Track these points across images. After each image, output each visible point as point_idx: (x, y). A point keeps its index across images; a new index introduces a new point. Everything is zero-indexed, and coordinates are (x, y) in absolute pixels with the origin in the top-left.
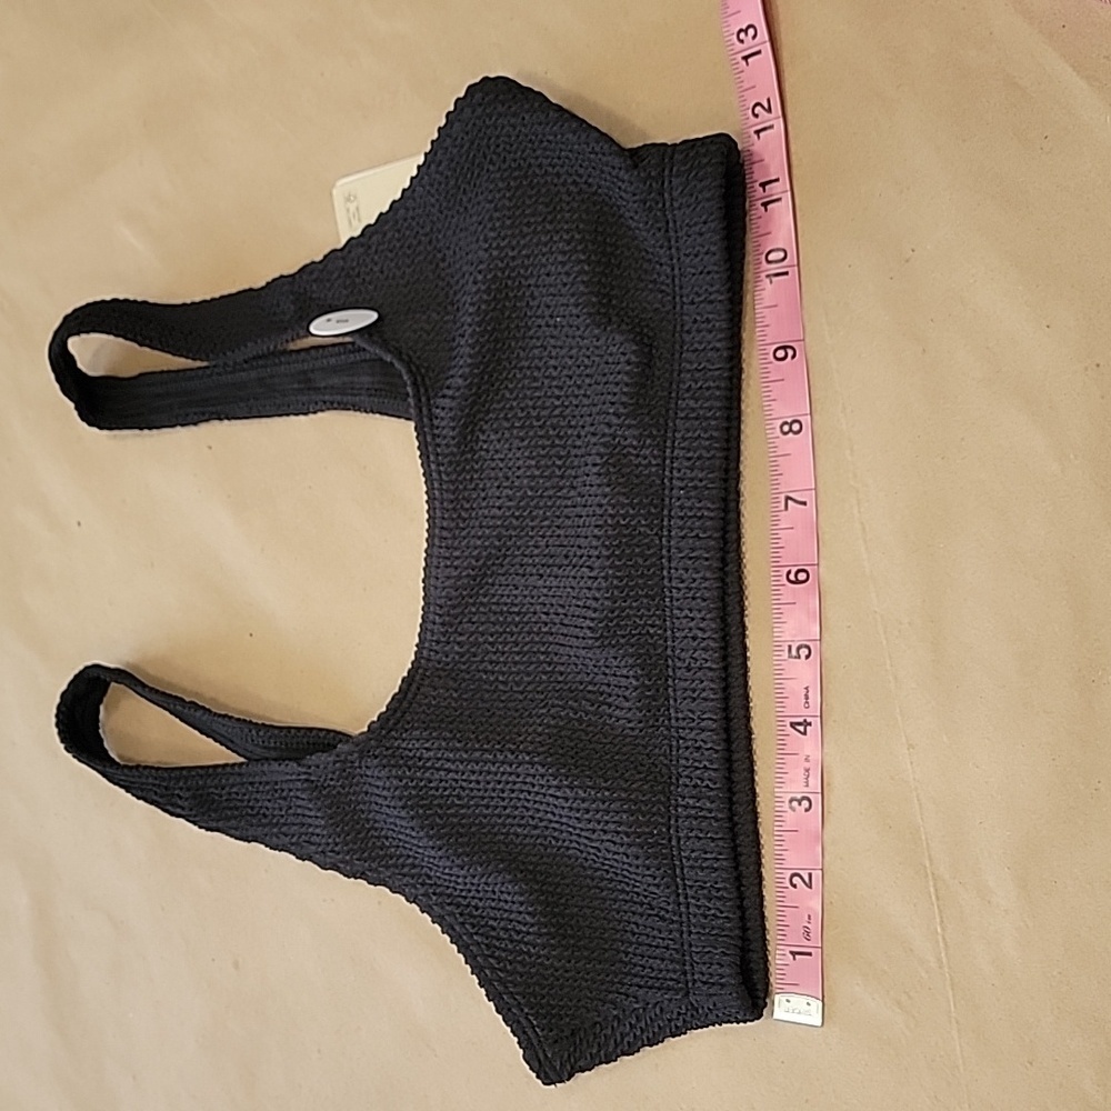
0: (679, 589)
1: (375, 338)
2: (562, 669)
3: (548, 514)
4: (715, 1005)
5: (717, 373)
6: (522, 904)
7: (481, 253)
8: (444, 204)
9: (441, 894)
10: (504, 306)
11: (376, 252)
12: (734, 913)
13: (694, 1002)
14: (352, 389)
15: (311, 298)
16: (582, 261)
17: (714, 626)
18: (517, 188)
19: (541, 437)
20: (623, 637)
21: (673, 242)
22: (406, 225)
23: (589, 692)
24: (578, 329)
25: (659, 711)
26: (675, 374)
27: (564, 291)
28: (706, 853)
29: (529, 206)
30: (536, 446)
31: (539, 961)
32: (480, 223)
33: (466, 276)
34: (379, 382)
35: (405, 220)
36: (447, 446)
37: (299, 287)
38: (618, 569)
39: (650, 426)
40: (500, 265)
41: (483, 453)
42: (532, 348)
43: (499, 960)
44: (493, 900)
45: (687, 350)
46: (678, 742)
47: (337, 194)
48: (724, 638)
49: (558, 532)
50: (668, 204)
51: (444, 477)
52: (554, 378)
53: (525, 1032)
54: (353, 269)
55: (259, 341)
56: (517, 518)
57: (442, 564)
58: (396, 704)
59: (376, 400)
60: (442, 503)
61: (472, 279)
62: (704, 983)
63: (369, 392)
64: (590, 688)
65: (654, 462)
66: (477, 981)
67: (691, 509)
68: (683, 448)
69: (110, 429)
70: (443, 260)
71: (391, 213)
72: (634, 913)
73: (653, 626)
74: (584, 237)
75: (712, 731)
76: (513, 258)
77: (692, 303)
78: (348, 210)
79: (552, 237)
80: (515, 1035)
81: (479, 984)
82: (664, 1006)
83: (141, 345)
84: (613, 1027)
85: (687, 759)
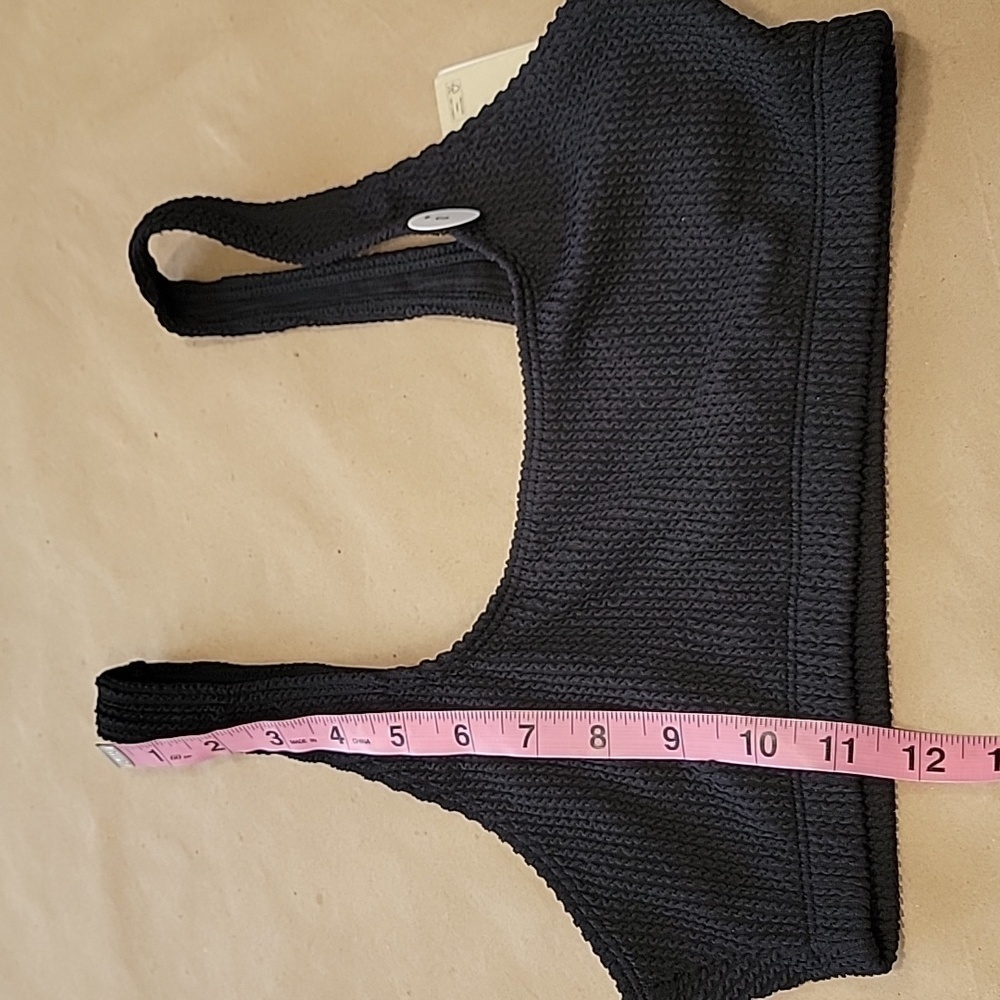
0: (811, 504)
1: (478, 236)
2: (664, 584)
3: (661, 427)
4: (838, 953)
5: (861, 272)
6: (619, 836)
7: (597, 147)
8: (556, 95)
9: (523, 823)
10: (620, 204)
11: (478, 147)
12: (861, 852)
13: (815, 950)
14: (453, 292)
15: (405, 197)
16: (711, 156)
17: (847, 544)
18: (639, 78)
19: (655, 345)
20: (745, 552)
21: (818, 129)
22: (511, 119)
23: (695, 610)
24: (707, 229)
25: (776, 631)
26: (813, 272)
27: (691, 188)
28: (831, 786)
29: (653, 96)
30: (649, 355)
31: (638, 898)
32: (597, 115)
33: (580, 171)
34: (482, 285)
35: (512, 112)
36: (552, 353)
37: (394, 185)
38: (743, 481)
39: (784, 327)
40: (619, 159)
41: (590, 361)
42: (649, 251)
43: (594, 896)
44: (585, 831)
45: (829, 247)
46: (795, 666)
47: (440, 84)
48: (856, 559)
49: (671, 445)
50: (816, 87)
51: (546, 385)
52: (673, 282)
53: (624, 975)
54: (453, 166)
55: (350, 241)
56: (628, 432)
57: (540, 479)
58: (482, 625)
59: (478, 303)
60: (543, 414)
61: (586, 174)
62: (827, 929)
63: (471, 295)
64: (696, 605)
65: (786, 365)
66: (572, 920)
67: (828, 417)
68: (821, 351)
69: (191, 335)
70: (552, 156)
71: (496, 106)
72: (745, 854)
73: (777, 541)
74: (713, 130)
75: (836, 657)
76: (634, 153)
77: (837, 195)
78: (451, 101)
79: (678, 130)
80: (613, 978)
81: (575, 922)
82: (782, 952)
83: (225, 244)
84: (721, 973)
85: (808, 687)
